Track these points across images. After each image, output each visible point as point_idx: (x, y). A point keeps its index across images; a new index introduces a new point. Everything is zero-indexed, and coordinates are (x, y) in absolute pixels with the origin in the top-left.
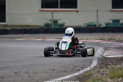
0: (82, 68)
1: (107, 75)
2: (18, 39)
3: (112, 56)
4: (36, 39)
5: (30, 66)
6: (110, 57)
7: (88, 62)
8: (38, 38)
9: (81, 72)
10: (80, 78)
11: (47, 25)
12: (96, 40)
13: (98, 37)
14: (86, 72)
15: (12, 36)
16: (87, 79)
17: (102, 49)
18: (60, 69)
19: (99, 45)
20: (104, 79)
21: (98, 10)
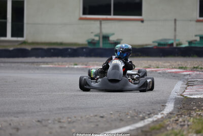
0: (149, 114)
1: (190, 127)
2: (43, 66)
3: (199, 96)
4: (73, 66)
5: (64, 111)
6: (195, 97)
7: (158, 105)
8: (76, 65)
9: (148, 121)
10: (147, 132)
11: (92, 43)
12: (173, 68)
13: (175, 64)
14: (156, 121)
15: (33, 59)
16: (156, 133)
17: (183, 84)
18: (112, 116)
19: (177, 76)
20: (185, 133)
21: (177, 19)
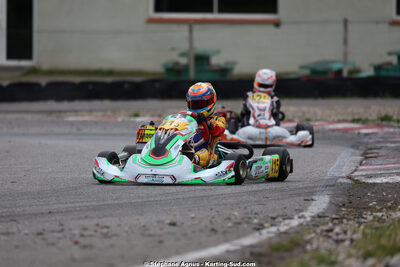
0: (273, 219)
1: (355, 243)
3: (385, 180)
5: (97, 213)
7: (297, 199)
9: (268, 232)
10: (261, 255)
11: (175, 70)
12: (339, 122)
14: (285, 233)
15: (51, 105)
16: (282, 258)
18: (197, 222)
20: (341, 257)
21: (349, 19)
